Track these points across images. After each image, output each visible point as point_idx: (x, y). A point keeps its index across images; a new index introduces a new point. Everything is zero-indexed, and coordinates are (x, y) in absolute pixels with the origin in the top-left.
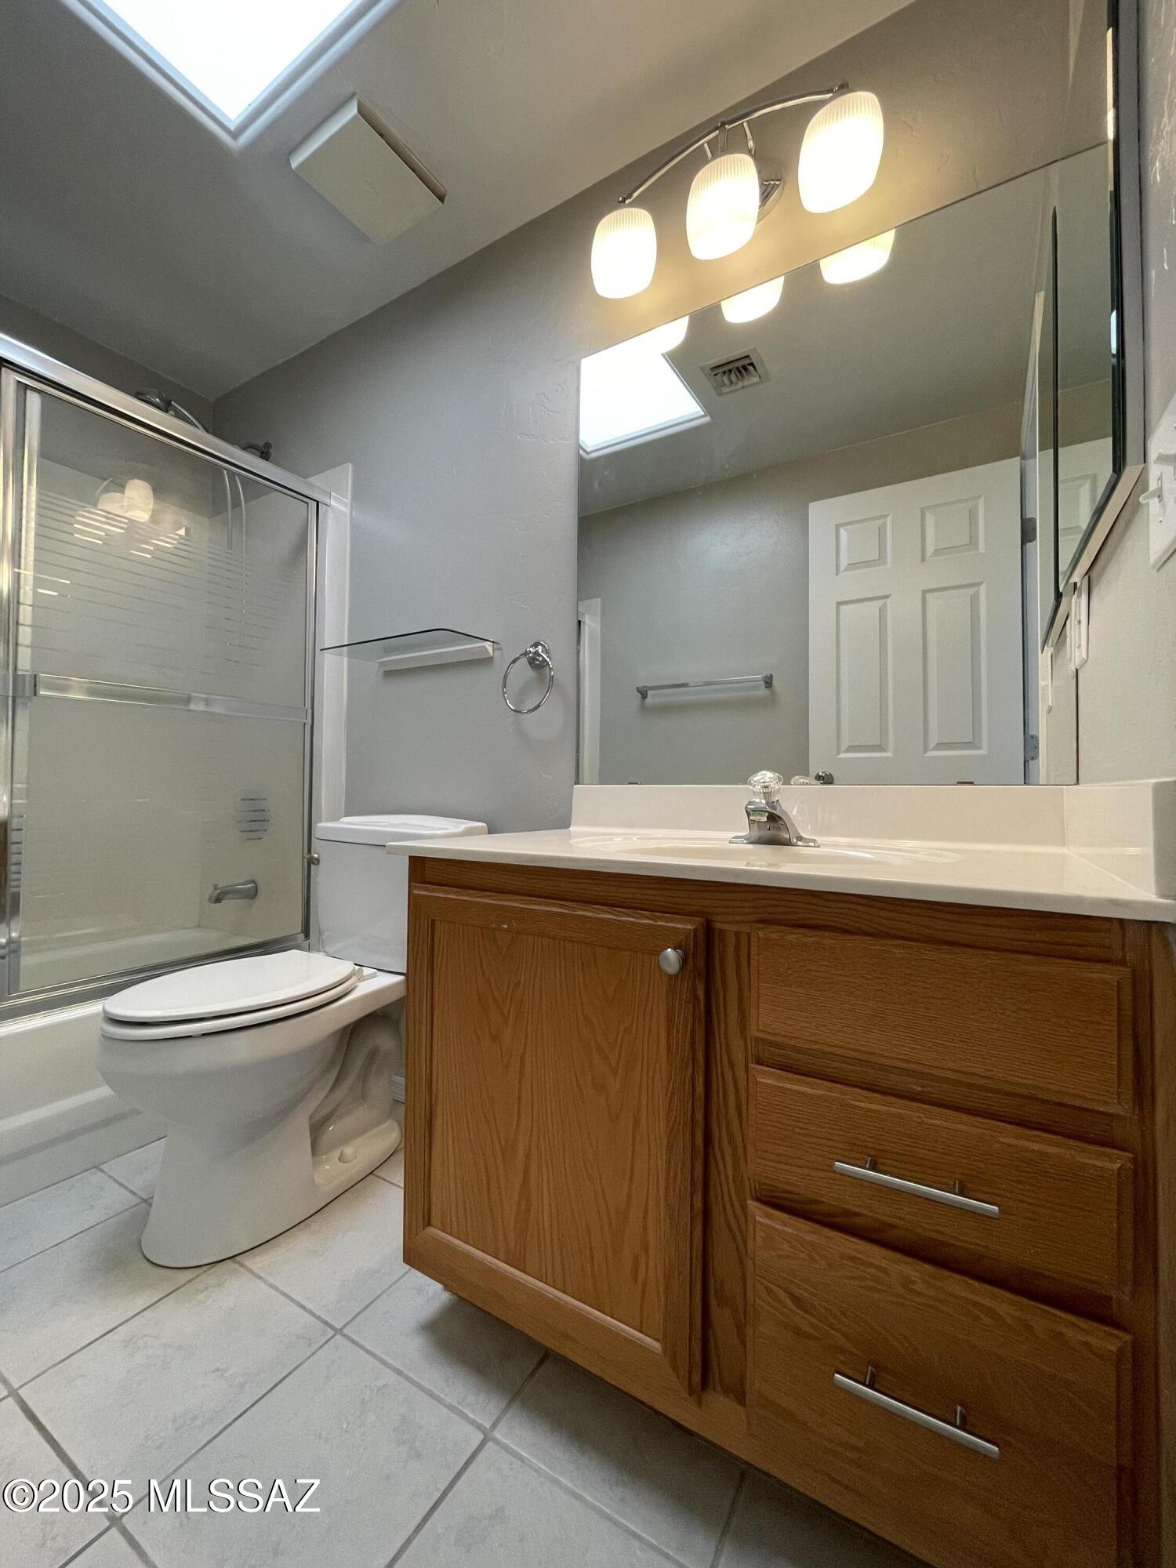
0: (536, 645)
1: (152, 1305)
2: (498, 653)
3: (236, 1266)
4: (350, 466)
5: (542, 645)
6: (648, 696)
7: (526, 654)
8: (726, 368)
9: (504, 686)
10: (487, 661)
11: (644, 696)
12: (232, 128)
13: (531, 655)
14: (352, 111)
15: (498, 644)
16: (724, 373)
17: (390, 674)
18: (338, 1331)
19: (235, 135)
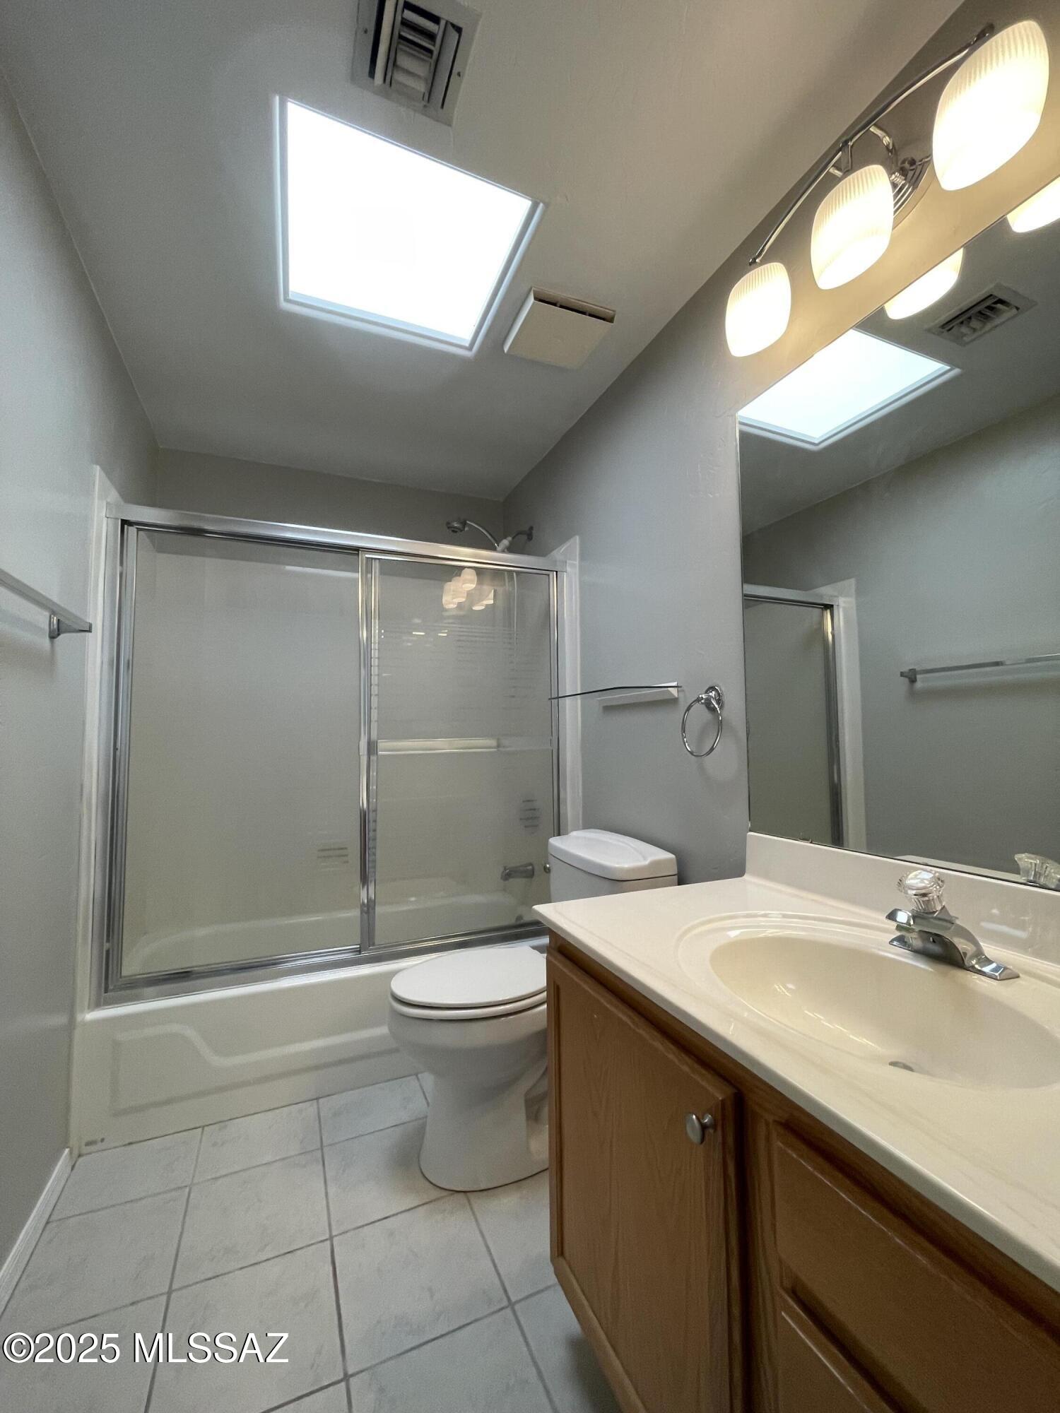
0: (712, 688)
1: (412, 1209)
2: (681, 695)
3: (466, 1201)
4: (577, 537)
5: (717, 691)
6: (918, 680)
7: (698, 700)
8: (967, 315)
9: (684, 730)
10: (674, 701)
11: (913, 681)
12: (467, 345)
13: (703, 701)
14: (531, 300)
15: (681, 687)
16: (962, 323)
17: (608, 709)
18: (511, 1304)
19: (470, 348)
